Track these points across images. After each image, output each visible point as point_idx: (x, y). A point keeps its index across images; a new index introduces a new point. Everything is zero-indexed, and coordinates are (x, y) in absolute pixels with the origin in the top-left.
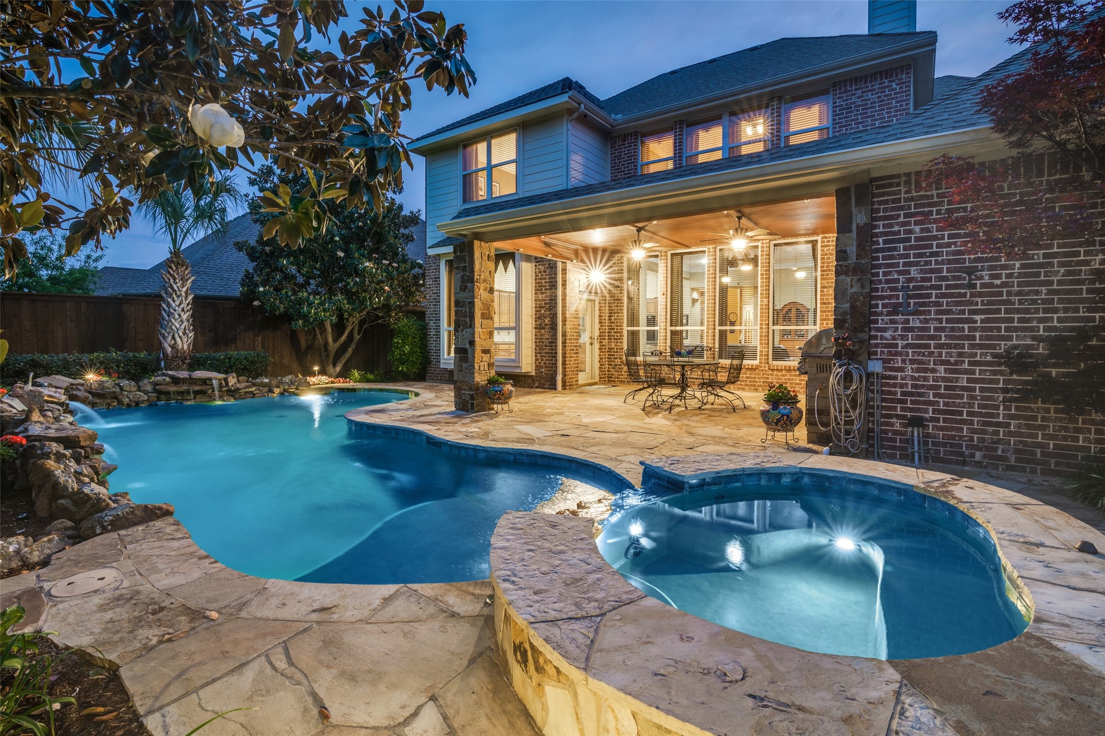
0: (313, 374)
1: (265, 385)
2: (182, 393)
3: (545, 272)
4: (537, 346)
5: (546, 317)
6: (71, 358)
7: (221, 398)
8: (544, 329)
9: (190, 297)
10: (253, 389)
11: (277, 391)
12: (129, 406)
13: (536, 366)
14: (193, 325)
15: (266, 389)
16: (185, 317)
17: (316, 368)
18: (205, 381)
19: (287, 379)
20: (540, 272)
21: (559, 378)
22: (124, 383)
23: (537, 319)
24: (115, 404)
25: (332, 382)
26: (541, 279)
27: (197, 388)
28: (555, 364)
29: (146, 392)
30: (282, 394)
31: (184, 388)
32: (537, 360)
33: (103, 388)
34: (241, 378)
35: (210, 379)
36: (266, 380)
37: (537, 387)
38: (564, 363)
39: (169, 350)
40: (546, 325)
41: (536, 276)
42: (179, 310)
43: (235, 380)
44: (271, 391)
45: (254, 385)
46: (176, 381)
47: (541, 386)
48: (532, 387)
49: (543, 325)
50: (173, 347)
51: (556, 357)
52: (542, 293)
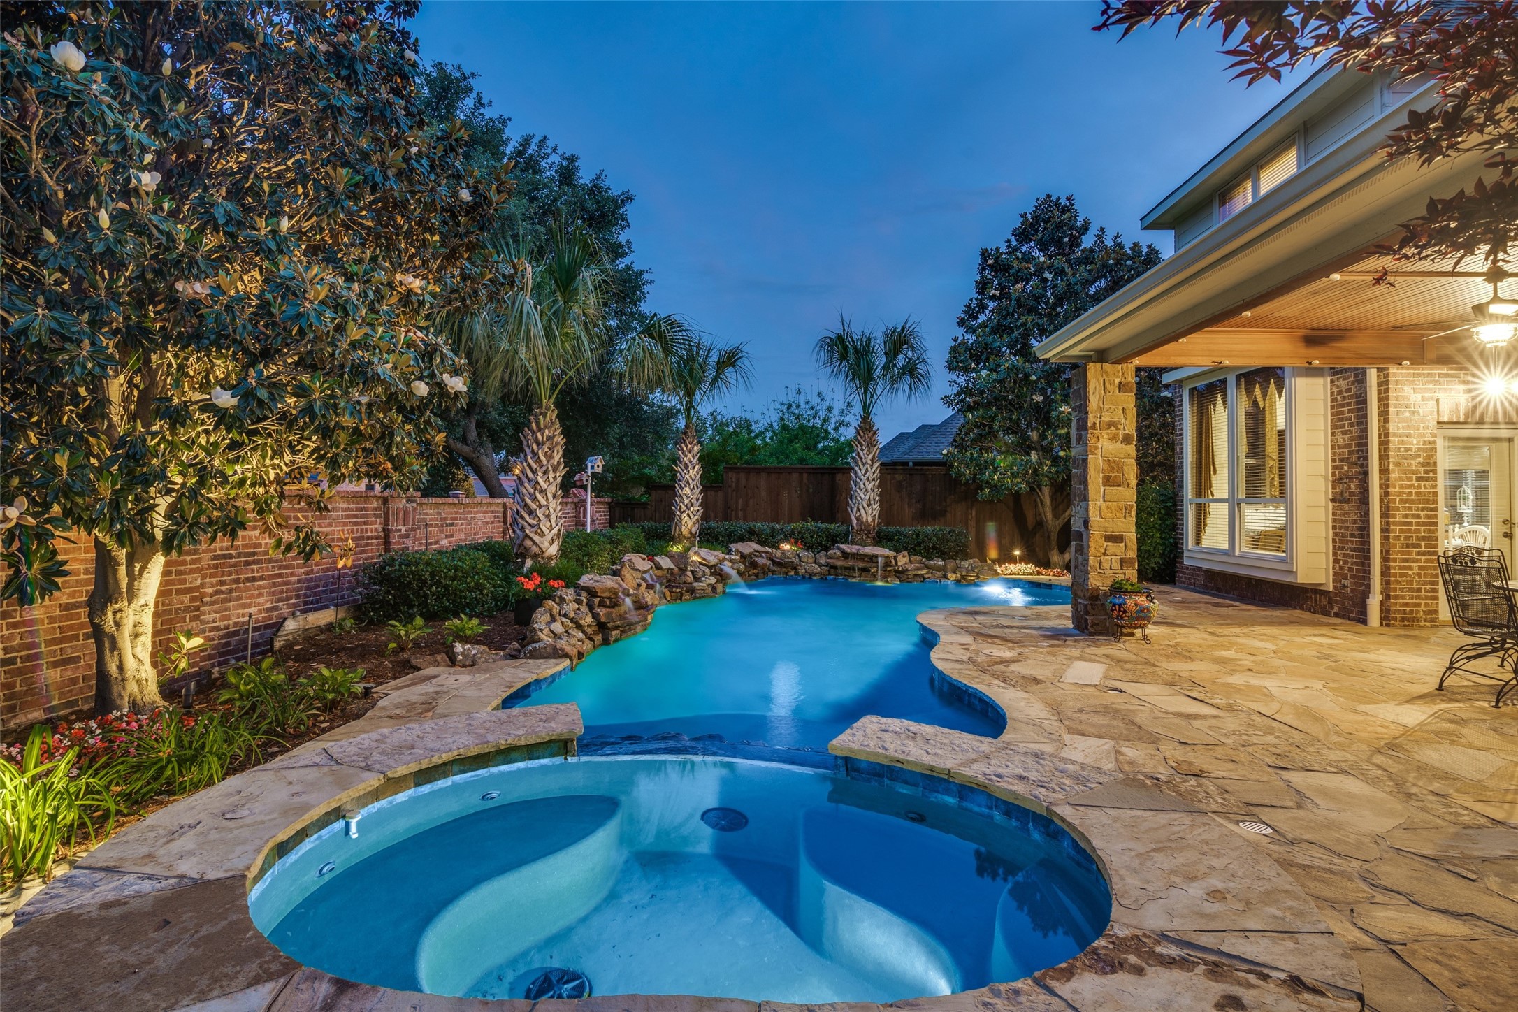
0: (1013, 560)
1: (939, 569)
2: (847, 569)
3: (1348, 390)
4: (1335, 535)
5: (1350, 479)
6: (777, 527)
7: (884, 578)
8: (1348, 501)
9: (877, 465)
10: (924, 572)
11: (952, 577)
12: (804, 577)
13: (1335, 574)
14: (880, 495)
15: (941, 574)
16: (869, 486)
17: (1017, 553)
18: (873, 558)
19: (966, 564)
20: (1340, 393)
21: (1374, 602)
22: (804, 553)
23: (1337, 481)
24: (792, 573)
25: (1039, 573)
26: (1342, 406)
27: (862, 565)
28: (1367, 572)
29: (820, 565)
30: (958, 582)
31: (850, 563)
32: (1336, 561)
33: (786, 557)
34: (913, 558)
35: (876, 556)
36: (941, 563)
37: (1337, 615)
38: (1385, 572)
39: (855, 522)
40: (1352, 494)
41: (1333, 400)
42: (864, 478)
43: (906, 559)
44: (945, 577)
45: (927, 567)
46: (846, 555)
47: (1344, 615)
48: (1328, 615)
49: (1346, 495)
50: (858, 519)
51: (1368, 558)
52: (1344, 433)
